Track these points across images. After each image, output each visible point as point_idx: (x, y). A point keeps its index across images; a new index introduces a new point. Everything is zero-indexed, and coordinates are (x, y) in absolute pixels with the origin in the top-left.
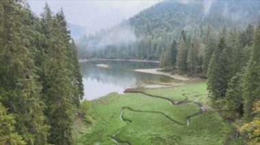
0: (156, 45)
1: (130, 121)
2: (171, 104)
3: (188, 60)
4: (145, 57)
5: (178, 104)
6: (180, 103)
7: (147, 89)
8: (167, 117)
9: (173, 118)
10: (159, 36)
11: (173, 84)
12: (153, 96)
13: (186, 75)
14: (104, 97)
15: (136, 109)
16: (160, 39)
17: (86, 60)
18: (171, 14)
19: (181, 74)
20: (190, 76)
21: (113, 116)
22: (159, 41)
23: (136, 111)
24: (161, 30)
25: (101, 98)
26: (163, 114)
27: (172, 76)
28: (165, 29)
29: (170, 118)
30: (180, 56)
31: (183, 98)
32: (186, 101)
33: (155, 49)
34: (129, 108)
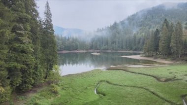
0: (140, 39)
1: (104, 95)
2: (156, 81)
3: (172, 44)
4: (131, 49)
5: (165, 81)
6: (167, 80)
7: (130, 68)
8: (153, 93)
9: (161, 94)
10: (142, 32)
11: (157, 65)
12: (135, 73)
13: (169, 59)
14: (86, 72)
15: (115, 83)
16: (143, 34)
17: (85, 51)
18: (153, 17)
19: (164, 58)
20: (174, 59)
21: (87, 88)
22: (142, 36)
23: (115, 85)
24: (144, 27)
25: (84, 73)
26: (147, 90)
27: (155, 60)
28: (148, 27)
29: (157, 95)
30: (163, 42)
31: (171, 76)
32: (174, 79)
33: (139, 42)
34: (108, 82)
